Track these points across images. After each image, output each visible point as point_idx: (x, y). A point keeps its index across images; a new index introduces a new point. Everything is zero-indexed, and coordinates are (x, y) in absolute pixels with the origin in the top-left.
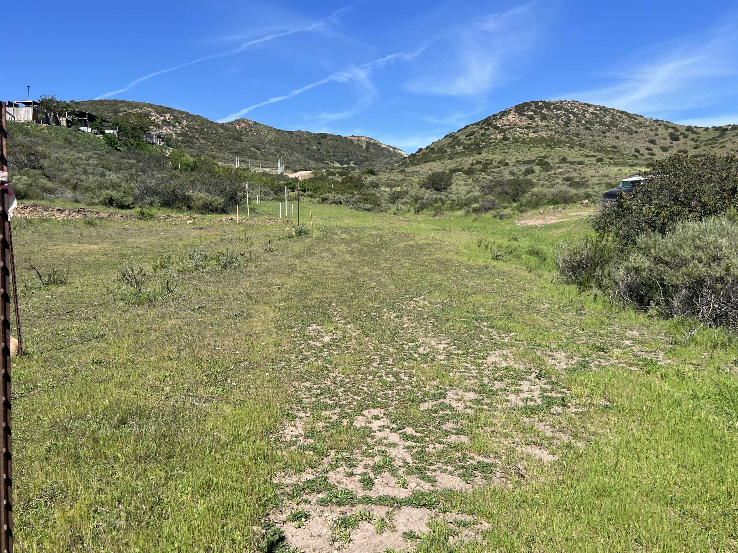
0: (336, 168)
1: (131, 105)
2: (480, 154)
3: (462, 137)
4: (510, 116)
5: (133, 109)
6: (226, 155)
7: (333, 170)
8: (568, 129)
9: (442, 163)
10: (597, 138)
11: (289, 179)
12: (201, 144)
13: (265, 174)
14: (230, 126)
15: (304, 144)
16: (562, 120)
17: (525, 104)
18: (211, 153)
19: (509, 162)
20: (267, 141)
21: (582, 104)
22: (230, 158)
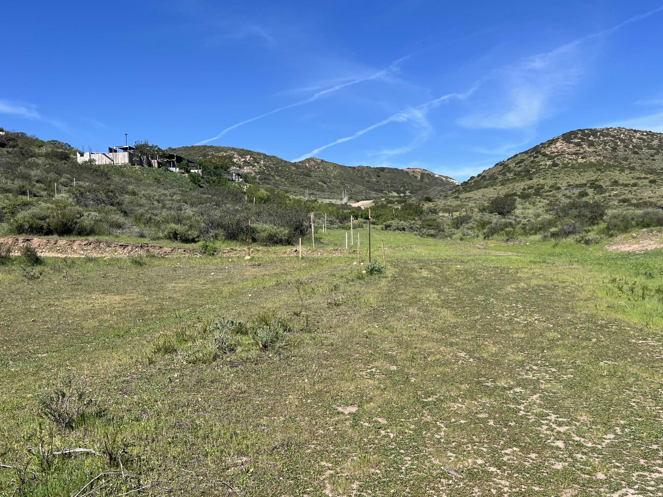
0: (394, 197)
1: (218, 149)
2: (531, 179)
3: (512, 165)
4: (558, 144)
5: (219, 152)
6: (297, 189)
7: (392, 199)
8: (616, 154)
9: (495, 189)
10: (645, 161)
11: (353, 208)
12: (276, 180)
13: (331, 204)
14: (301, 164)
15: (365, 177)
16: (609, 146)
17: (572, 133)
18: (284, 188)
19: (561, 186)
20: (332, 175)
21: (628, 130)
22: (301, 191)
